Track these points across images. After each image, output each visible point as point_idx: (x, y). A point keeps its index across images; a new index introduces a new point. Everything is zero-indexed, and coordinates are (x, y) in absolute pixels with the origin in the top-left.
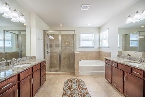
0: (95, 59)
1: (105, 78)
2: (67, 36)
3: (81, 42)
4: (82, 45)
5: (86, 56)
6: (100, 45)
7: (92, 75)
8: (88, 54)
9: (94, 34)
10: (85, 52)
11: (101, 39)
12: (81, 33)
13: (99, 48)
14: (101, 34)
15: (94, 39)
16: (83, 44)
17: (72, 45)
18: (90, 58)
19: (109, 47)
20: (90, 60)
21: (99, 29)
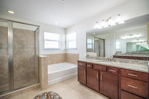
0: (62, 62)
1: (78, 81)
2: (24, 32)
3: (45, 42)
4: (46, 47)
5: (52, 60)
6: (67, 47)
7: (63, 81)
8: (54, 57)
9: (60, 35)
10: (50, 55)
11: (67, 40)
12: (45, 32)
13: (66, 50)
14: (67, 35)
15: (60, 40)
16: (48, 45)
17: (33, 46)
18: (56, 61)
19: (76, 49)
20: (56, 63)
21: (66, 30)
